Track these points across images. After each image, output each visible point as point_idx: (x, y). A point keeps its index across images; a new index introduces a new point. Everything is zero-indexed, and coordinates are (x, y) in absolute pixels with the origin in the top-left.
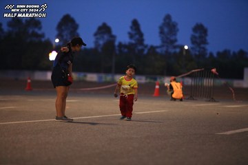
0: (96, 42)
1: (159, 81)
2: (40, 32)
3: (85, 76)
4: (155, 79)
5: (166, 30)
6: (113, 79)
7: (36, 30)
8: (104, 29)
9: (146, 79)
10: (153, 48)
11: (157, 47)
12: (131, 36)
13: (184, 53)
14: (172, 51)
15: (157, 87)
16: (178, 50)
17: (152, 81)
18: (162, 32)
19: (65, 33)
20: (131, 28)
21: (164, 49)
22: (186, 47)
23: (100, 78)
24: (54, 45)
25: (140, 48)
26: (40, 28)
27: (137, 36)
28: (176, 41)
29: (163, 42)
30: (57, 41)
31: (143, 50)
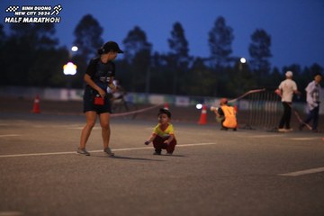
1: (207, 104)
2: (52, 37)
5: (218, 37)
6: (147, 101)
7: (48, 34)
8: (137, 35)
9: (190, 101)
10: (200, 61)
11: (206, 60)
12: (172, 44)
13: (241, 67)
14: (225, 64)
15: (204, 112)
16: (232, 64)
18: (212, 40)
19: (85, 39)
20: (173, 33)
21: (215, 62)
22: (243, 60)
24: (71, 55)
25: (183, 59)
26: (53, 32)
27: (180, 45)
28: (230, 51)
29: (213, 52)
30: (75, 49)
31: (186, 63)
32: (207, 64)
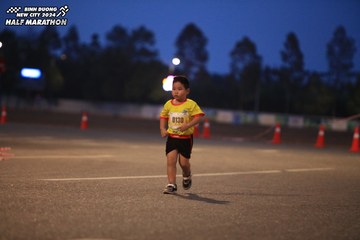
0: (233, 66)
1: (324, 124)
2: (150, 48)
3: (216, 114)
4: (319, 122)
5: (337, 49)
6: (256, 120)
7: (148, 46)
8: (245, 47)
9: (305, 121)
10: (316, 75)
11: (323, 75)
12: (285, 57)
14: (345, 80)
15: (321, 133)
16: (354, 80)
17: (314, 125)
18: (330, 52)
19: (187, 51)
20: (286, 45)
21: (334, 77)
23: (237, 118)
24: (172, 68)
25: (296, 74)
26: (152, 43)
27: (294, 58)
28: (351, 65)
29: (332, 66)
30: (176, 62)
31: (301, 79)
32: (325, 79)
